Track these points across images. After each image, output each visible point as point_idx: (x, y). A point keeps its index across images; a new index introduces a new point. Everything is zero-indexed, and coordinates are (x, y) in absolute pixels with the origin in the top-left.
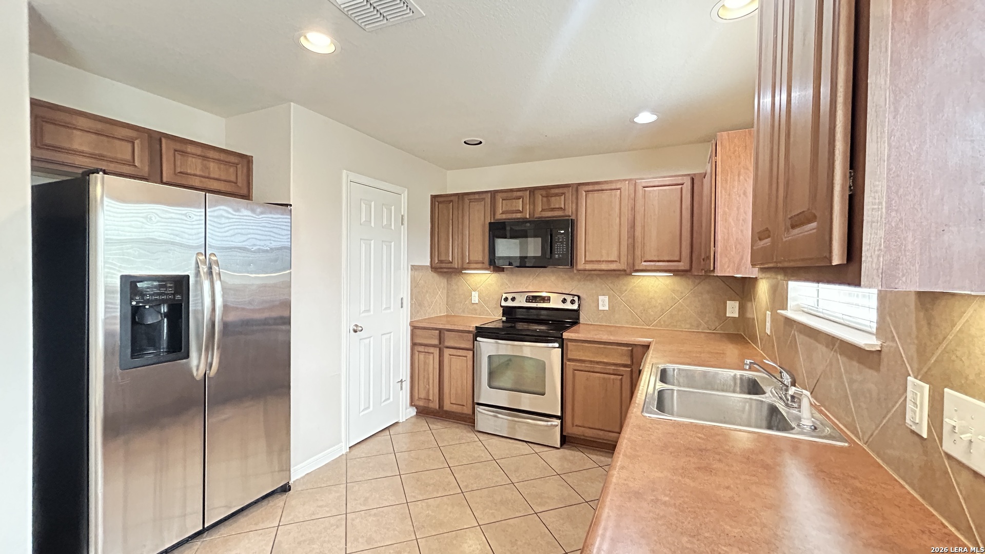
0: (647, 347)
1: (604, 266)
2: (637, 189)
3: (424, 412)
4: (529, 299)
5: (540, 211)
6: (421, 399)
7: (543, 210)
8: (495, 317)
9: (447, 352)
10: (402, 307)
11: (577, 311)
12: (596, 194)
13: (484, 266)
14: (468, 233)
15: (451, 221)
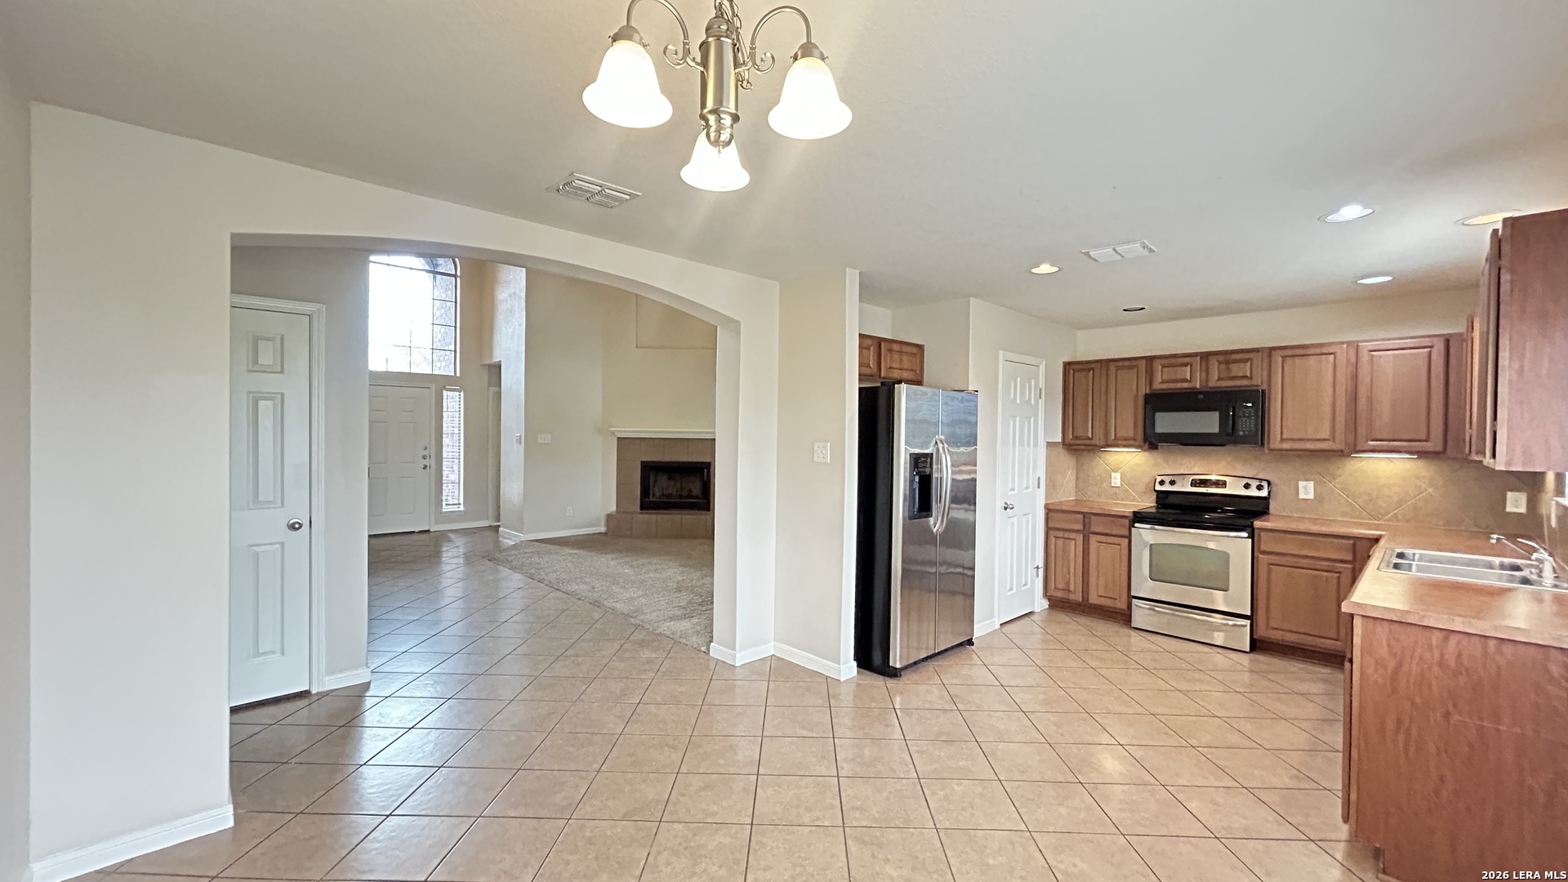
0: (1377, 540)
1: (1309, 446)
2: (1360, 354)
3: (1059, 604)
4: (1194, 483)
5: (1215, 379)
6: (1059, 589)
7: (1220, 379)
8: (1148, 503)
9: (1093, 539)
10: (1039, 487)
11: (1266, 499)
12: (1298, 361)
13: (1137, 444)
14: (1113, 405)
15: (1091, 392)
